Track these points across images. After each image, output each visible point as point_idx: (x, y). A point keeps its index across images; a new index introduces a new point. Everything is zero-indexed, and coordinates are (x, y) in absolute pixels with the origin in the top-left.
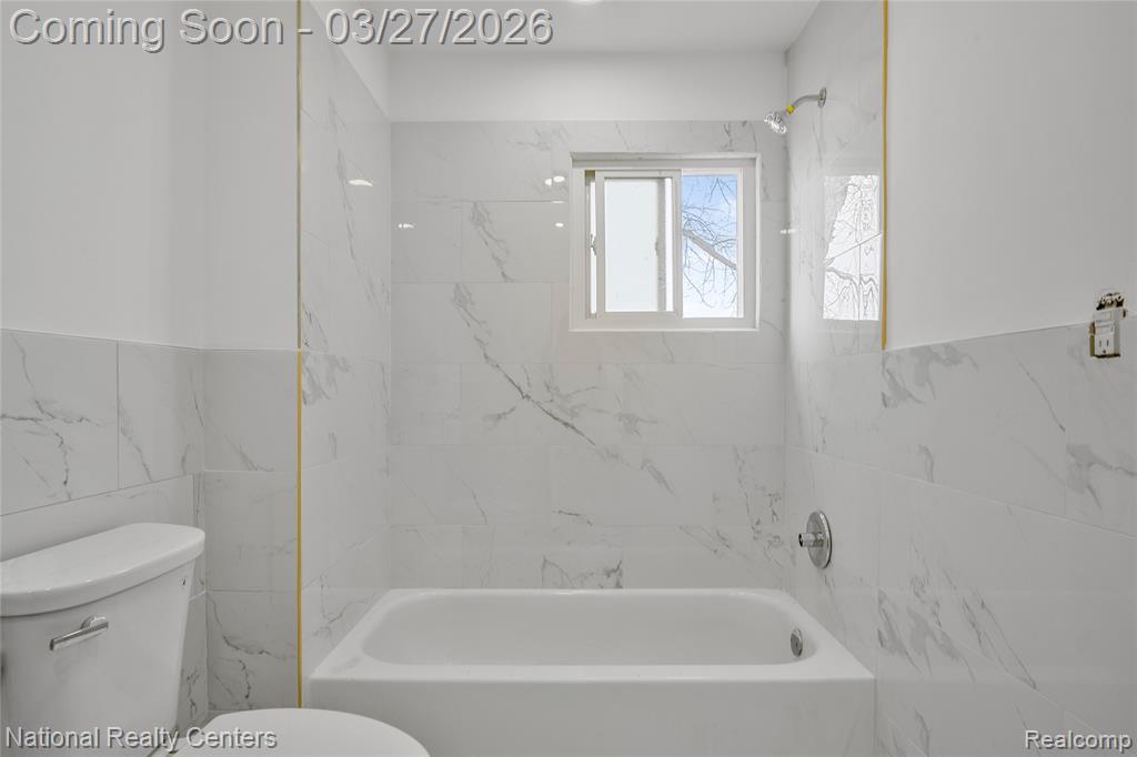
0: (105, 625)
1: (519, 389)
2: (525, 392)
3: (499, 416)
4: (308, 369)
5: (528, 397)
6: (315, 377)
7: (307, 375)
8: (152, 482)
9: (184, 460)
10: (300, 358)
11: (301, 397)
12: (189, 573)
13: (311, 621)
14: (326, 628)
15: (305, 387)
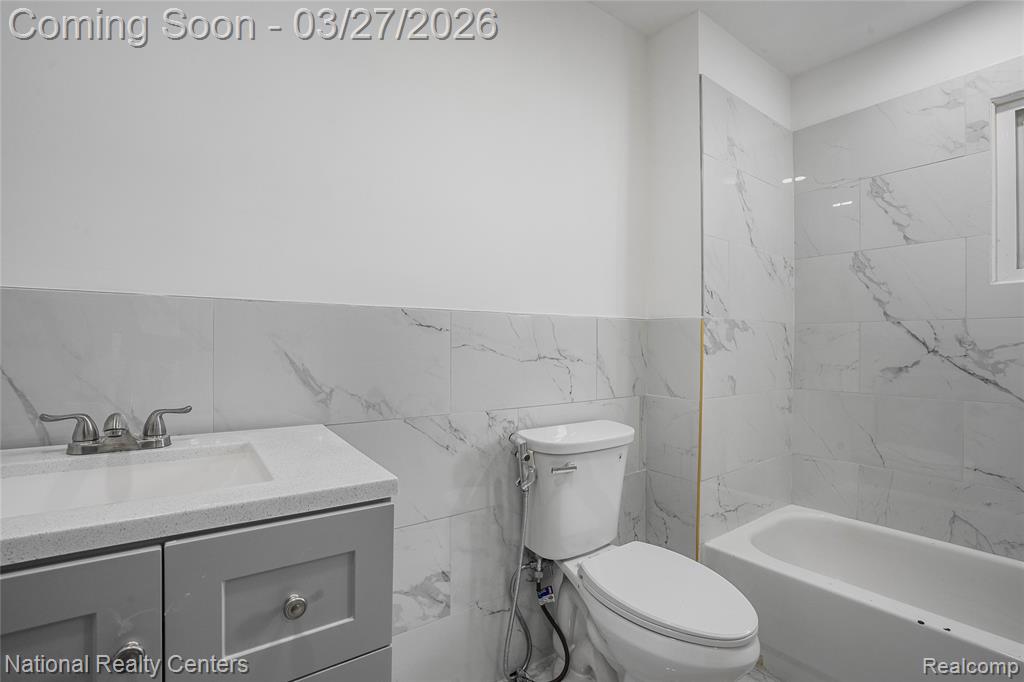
0: (575, 468)
1: (924, 344)
2: (931, 347)
3: (900, 369)
4: (709, 330)
5: (934, 352)
6: (715, 335)
7: (709, 334)
8: (614, 398)
9: (634, 387)
10: (703, 323)
11: (704, 350)
12: (624, 452)
13: (708, 506)
14: (722, 514)
15: (707, 342)
